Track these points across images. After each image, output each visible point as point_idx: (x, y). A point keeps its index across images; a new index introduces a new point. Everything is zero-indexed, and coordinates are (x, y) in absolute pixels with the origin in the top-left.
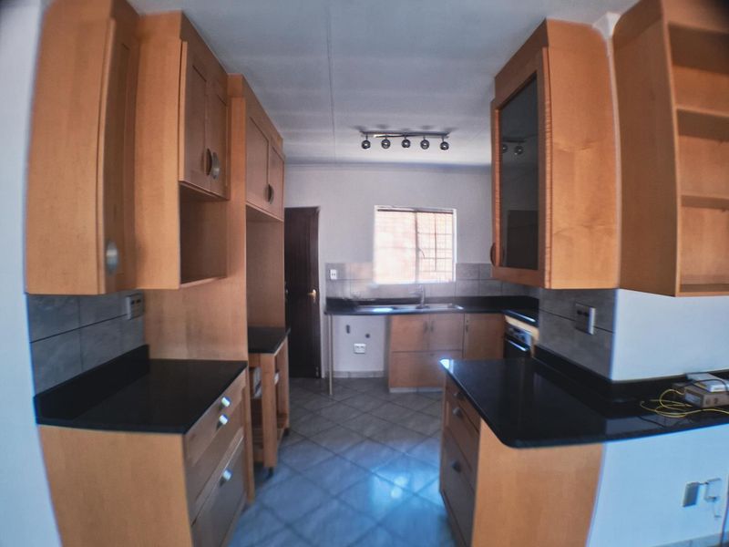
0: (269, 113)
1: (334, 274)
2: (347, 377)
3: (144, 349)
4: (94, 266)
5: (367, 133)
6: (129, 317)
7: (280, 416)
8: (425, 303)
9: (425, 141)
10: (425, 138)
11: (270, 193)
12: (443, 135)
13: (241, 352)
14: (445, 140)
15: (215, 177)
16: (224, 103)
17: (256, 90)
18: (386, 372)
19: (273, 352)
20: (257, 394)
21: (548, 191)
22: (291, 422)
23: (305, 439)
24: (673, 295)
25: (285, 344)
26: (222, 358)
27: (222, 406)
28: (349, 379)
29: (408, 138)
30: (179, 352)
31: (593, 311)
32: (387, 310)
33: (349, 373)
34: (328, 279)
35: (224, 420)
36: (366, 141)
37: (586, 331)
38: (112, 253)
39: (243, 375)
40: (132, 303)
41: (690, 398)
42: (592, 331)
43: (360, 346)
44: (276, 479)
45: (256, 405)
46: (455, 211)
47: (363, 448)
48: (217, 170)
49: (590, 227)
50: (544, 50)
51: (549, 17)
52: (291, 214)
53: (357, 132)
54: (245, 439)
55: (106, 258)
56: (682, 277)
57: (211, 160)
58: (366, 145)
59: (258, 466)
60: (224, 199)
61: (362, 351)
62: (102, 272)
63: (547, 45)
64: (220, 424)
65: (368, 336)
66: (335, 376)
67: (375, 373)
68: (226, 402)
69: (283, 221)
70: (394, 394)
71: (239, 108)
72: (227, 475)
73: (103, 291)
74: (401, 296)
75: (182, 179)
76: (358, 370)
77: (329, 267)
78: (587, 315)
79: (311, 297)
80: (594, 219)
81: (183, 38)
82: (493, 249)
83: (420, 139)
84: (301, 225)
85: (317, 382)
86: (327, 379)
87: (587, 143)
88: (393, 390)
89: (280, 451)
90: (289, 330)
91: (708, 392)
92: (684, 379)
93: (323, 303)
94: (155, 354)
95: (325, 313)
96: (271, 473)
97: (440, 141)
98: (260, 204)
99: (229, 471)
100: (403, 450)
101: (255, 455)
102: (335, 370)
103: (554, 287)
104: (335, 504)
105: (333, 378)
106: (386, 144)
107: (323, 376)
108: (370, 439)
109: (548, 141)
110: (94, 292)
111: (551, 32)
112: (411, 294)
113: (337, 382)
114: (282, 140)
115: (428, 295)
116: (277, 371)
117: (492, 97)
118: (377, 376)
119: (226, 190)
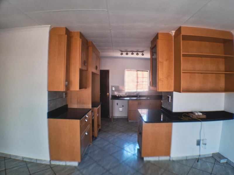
0: (97, 48)
1: (114, 89)
2: (117, 117)
3: (67, 105)
4: (63, 86)
5: (122, 51)
6: (64, 97)
7: (98, 125)
8: (139, 97)
9: (137, 53)
10: (137, 52)
11: (96, 68)
12: (142, 52)
13: (90, 106)
14: (143, 53)
15: (85, 66)
16: (88, 48)
17: (94, 44)
18: (128, 117)
19: (97, 107)
20: (93, 118)
21: (158, 70)
22: (101, 128)
23: (105, 132)
24: (180, 92)
25: (100, 106)
26: (85, 108)
27: (86, 117)
28: (118, 118)
29: (133, 52)
30: (75, 106)
31: (170, 96)
32: (128, 98)
33: (118, 117)
34: (112, 90)
35: (86, 120)
36: (122, 53)
37: (169, 101)
38: (67, 83)
39: (90, 112)
40: (65, 94)
41: (191, 116)
42: (170, 101)
43: (121, 109)
44: (97, 139)
45: (93, 121)
46: (148, 71)
47: (120, 134)
48: (86, 64)
49: (167, 78)
50: (157, 40)
51: (159, 32)
52: (102, 71)
53: (119, 51)
54: (90, 127)
55: (66, 84)
56: (182, 89)
57: (85, 63)
58: (122, 54)
59: (93, 136)
60: (87, 70)
61: (121, 110)
62: (65, 87)
63: (158, 39)
64: (86, 121)
65: (123, 106)
66: (114, 117)
67: (125, 117)
68: (87, 116)
69: (99, 74)
70: (130, 122)
71: (91, 49)
72: (86, 134)
73: (65, 90)
74: (132, 95)
75: (80, 67)
76: (120, 116)
77: (112, 87)
78: (169, 97)
79: (107, 95)
80: (168, 76)
81: (80, 38)
82: (150, 82)
83: (136, 53)
84: (105, 75)
85: (108, 119)
86: (111, 118)
87: (167, 60)
88: (130, 121)
89: (98, 134)
90: (101, 103)
91: (195, 115)
92: (192, 113)
93: (110, 97)
94: (69, 107)
95: (111, 99)
96: (96, 138)
97: (141, 53)
98: (94, 71)
99: (87, 133)
100: (130, 134)
101: (92, 133)
102: (114, 116)
103: (159, 91)
104: (112, 145)
105: (113, 118)
106: (127, 54)
107: (110, 117)
108: (122, 132)
109: (158, 60)
110: (63, 91)
111: (159, 36)
112: (135, 94)
113: (114, 119)
114: (100, 53)
115: (140, 95)
116: (98, 113)
117: (150, 46)
118: (126, 118)
119: (87, 68)
